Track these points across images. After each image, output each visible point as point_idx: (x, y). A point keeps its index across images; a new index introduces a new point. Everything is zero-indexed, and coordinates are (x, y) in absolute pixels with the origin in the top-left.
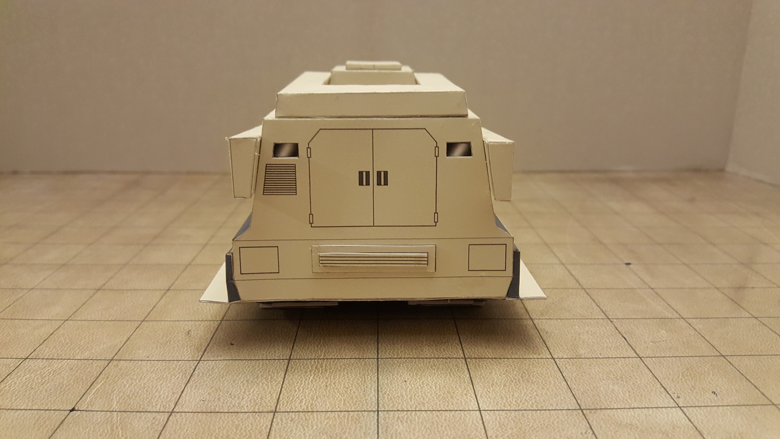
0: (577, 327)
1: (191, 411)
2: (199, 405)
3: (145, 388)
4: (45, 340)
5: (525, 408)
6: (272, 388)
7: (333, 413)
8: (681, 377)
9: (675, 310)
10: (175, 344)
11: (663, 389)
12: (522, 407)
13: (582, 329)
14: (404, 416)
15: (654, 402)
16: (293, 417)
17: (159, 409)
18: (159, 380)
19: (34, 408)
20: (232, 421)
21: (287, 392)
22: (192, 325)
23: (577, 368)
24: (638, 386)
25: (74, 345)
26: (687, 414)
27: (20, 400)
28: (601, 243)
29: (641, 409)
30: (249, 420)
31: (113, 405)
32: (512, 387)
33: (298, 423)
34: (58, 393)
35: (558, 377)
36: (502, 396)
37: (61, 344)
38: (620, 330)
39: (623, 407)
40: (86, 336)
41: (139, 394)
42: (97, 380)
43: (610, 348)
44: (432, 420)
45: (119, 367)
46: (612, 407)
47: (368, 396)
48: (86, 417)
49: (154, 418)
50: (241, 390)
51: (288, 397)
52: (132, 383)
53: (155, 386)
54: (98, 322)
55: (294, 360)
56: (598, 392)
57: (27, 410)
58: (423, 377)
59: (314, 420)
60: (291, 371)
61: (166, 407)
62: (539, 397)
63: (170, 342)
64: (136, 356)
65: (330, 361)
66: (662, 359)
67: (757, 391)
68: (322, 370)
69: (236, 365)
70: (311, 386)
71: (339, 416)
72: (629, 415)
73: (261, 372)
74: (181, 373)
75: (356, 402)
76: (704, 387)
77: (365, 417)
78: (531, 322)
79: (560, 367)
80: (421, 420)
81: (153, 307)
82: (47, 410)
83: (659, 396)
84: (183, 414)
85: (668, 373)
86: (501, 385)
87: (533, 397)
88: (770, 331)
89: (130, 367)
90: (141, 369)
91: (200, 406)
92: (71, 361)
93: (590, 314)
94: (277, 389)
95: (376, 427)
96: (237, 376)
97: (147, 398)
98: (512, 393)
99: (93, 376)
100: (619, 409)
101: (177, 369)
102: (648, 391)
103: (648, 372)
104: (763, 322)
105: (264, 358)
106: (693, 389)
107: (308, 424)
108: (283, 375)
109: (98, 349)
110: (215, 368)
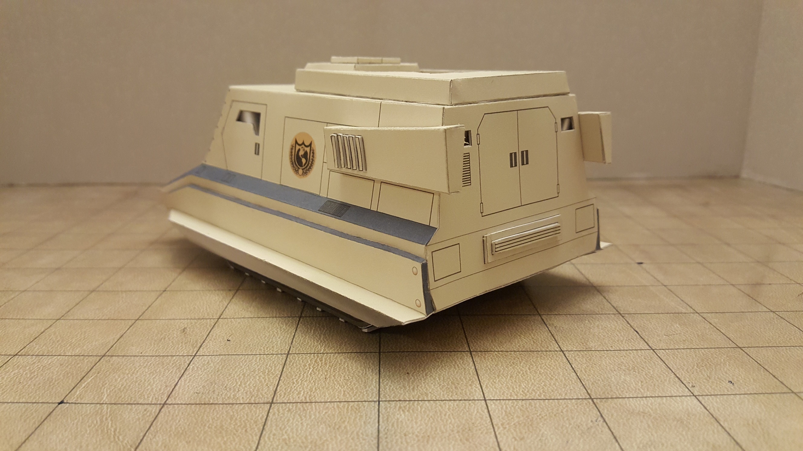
0: (587, 322)
1: (184, 403)
2: (192, 398)
3: (137, 382)
4: (36, 338)
5: (533, 397)
6: (269, 381)
7: (332, 403)
8: (695, 367)
9: (689, 306)
10: (170, 341)
11: (677, 379)
12: (529, 397)
14: (406, 406)
15: (667, 391)
16: (291, 407)
17: (151, 402)
18: (152, 374)
19: (21, 401)
20: (226, 412)
21: (284, 384)
22: (187, 323)
23: (587, 360)
24: (651, 377)
25: (65, 342)
26: (703, 403)
27: (7, 394)
29: (654, 398)
30: (244, 411)
31: (103, 398)
32: (519, 378)
33: (295, 413)
34: (47, 387)
35: (567, 368)
36: (508, 386)
37: (52, 342)
38: (632, 325)
39: (635, 396)
40: (77, 334)
41: (131, 388)
42: (88, 375)
43: (622, 341)
44: (435, 410)
45: (111, 362)
46: (624, 397)
47: (369, 387)
48: (75, 409)
49: (145, 410)
50: (237, 383)
51: (285, 389)
52: (124, 378)
53: (147, 380)
54: (91, 322)
55: (293, 355)
56: (609, 382)
57: (14, 403)
58: (426, 369)
59: (312, 411)
60: (289, 364)
61: (158, 400)
62: (547, 387)
63: (165, 339)
64: (129, 352)
65: (330, 356)
66: (676, 351)
67: (775, 380)
68: (322, 363)
69: (233, 359)
70: (309, 378)
71: (338, 407)
73: (258, 366)
74: (175, 367)
75: (356, 393)
76: (719, 376)
77: (366, 408)
78: (540, 317)
79: (569, 359)
80: (423, 409)
81: (148, 306)
82: (35, 403)
83: (673, 386)
84: (175, 405)
85: (682, 363)
86: (507, 376)
87: (541, 387)
88: (788, 324)
89: (123, 362)
90: (133, 365)
91: (194, 398)
92: (62, 357)
93: (600, 309)
94: (274, 382)
95: (377, 416)
96: (233, 370)
97: (139, 391)
98: (519, 384)
99: (83, 371)
100: (631, 398)
101: (171, 364)
102: (661, 381)
103: (661, 363)
104: (781, 316)
105: (261, 353)
106: (708, 379)
107: (306, 414)
108: (281, 369)
109: (90, 346)
110: (210, 362)
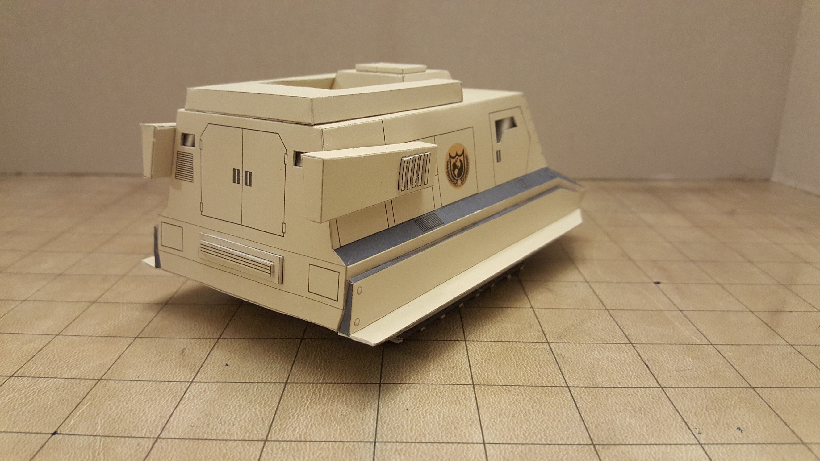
0: (596, 352)
1: (177, 437)
2: (186, 432)
3: (132, 411)
4: (33, 357)
5: (533, 442)
6: (265, 414)
7: (327, 443)
8: (704, 410)
9: (704, 335)
10: (168, 363)
11: (683, 423)
12: (530, 441)
13: (602, 355)
14: (403, 448)
15: (672, 438)
16: (285, 446)
17: (145, 435)
18: (147, 402)
19: (14, 431)
20: (220, 449)
21: (280, 418)
22: (187, 343)
23: (593, 398)
24: (657, 420)
25: (62, 362)
26: (708, 453)
28: (630, 259)
29: (658, 446)
30: (237, 448)
31: (96, 429)
32: (521, 418)
33: (289, 453)
34: (41, 414)
35: (571, 408)
36: (509, 427)
37: (49, 361)
38: (643, 357)
39: (639, 443)
40: (75, 353)
41: (125, 418)
42: (83, 401)
43: (630, 377)
44: (432, 454)
45: (107, 387)
46: (627, 443)
47: (366, 425)
48: (68, 441)
49: (138, 445)
50: (232, 416)
51: (280, 425)
52: (119, 406)
53: (142, 410)
54: (90, 338)
55: (291, 384)
56: (613, 426)
57: (7, 432)
58: (427, 405)
59: (306, 450)
60: (287, 395)
61: (152, 433)
62: (549, 429)
63: (163, 361)
64: (126, 375)
65: (329, 386)
66: (686, 390)
67: (786, 427)
68: (320, 395)
69: (230, 388)
70: (306, 412)
71: (333, 447)
72: (645, 451)
73: (255, 396)
74: (171, 395)
75: (353, 431)
76: (728, 421)
77: (361, 449)
78: (548, 345)
79: (574, 397)
80: (420, 453)
81: (148, 322)
82: (28, 433)
83: (679, 432)
84: (169, 440)
85: (691, 405)
86: (509, 415)
87: (543, 430)
88: (806, 360)
89: (119, 388)
90: (130, 390)
91: (188, 432)
92: (58, 379)
93: (611, 338)
94: (270, 416)
95: (372, 459)
96: (229, 400)
97: (134, 422)
98: (520, 425)
99: (79, 396)
100: (634, 444)
101: (167, 391)
102: (667, 426)
103: (669, 404)
104: (799, 350)
105: (259, 381)
106: (716, 424)
107: (300, 455)
108: (278, 400)
109: (87, 368)
110: (207, 390)
